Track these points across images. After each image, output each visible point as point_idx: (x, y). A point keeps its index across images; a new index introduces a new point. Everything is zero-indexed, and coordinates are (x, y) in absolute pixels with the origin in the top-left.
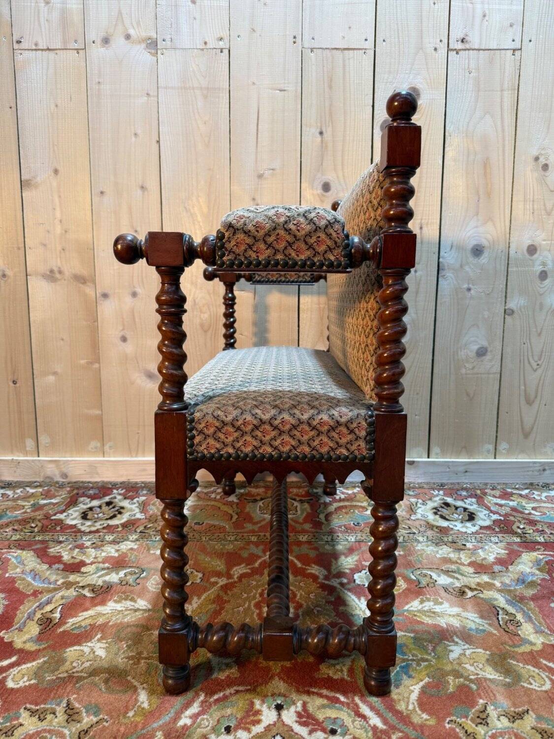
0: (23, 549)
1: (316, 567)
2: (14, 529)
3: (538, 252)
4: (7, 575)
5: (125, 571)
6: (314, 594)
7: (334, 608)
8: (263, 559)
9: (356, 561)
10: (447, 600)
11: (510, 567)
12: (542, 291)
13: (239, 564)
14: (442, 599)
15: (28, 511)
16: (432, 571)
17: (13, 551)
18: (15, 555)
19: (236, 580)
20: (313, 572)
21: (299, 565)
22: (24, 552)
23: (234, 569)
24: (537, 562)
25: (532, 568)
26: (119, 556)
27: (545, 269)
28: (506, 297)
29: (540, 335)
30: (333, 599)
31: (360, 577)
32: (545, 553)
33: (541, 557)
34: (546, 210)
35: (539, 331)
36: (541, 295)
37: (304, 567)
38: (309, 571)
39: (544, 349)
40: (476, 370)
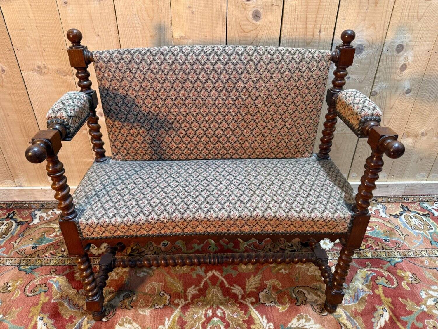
0: (59, 275)
1: (237, 287)
2: (51, 254)
3: (404, 50)
4: (52, 301)
5: (123, 295)
6: (235, 314)
7: (248, 326)
8: (205, 279)
9: (260, 280)
10: (313, 318)
11: (350, 283)
12: (399, 78)
13: (191, 286)
14: (310, 316)
15: (58, 234)
16: (304, 289)
17: (53, 276)
18: (55, 280)
19: (190, 301)
20: (235, 292)
21: (227, 286)
22: (60, 278)
23: (188, 291)
24: (366, 278)
25: (363, 284)
26: (119, 279)
27: (406, 63)
28: (373, 83)
29: (391, 108)
30: (247, 318)
31: (263, 296)
32: (372, 269)
33: (369, 273)
34: (417, 17)
35: (391, 106)
36: (398, 81)
37: (230, 287)
38: (233, 291)
39: (392, 118)
40: (344, 131)
